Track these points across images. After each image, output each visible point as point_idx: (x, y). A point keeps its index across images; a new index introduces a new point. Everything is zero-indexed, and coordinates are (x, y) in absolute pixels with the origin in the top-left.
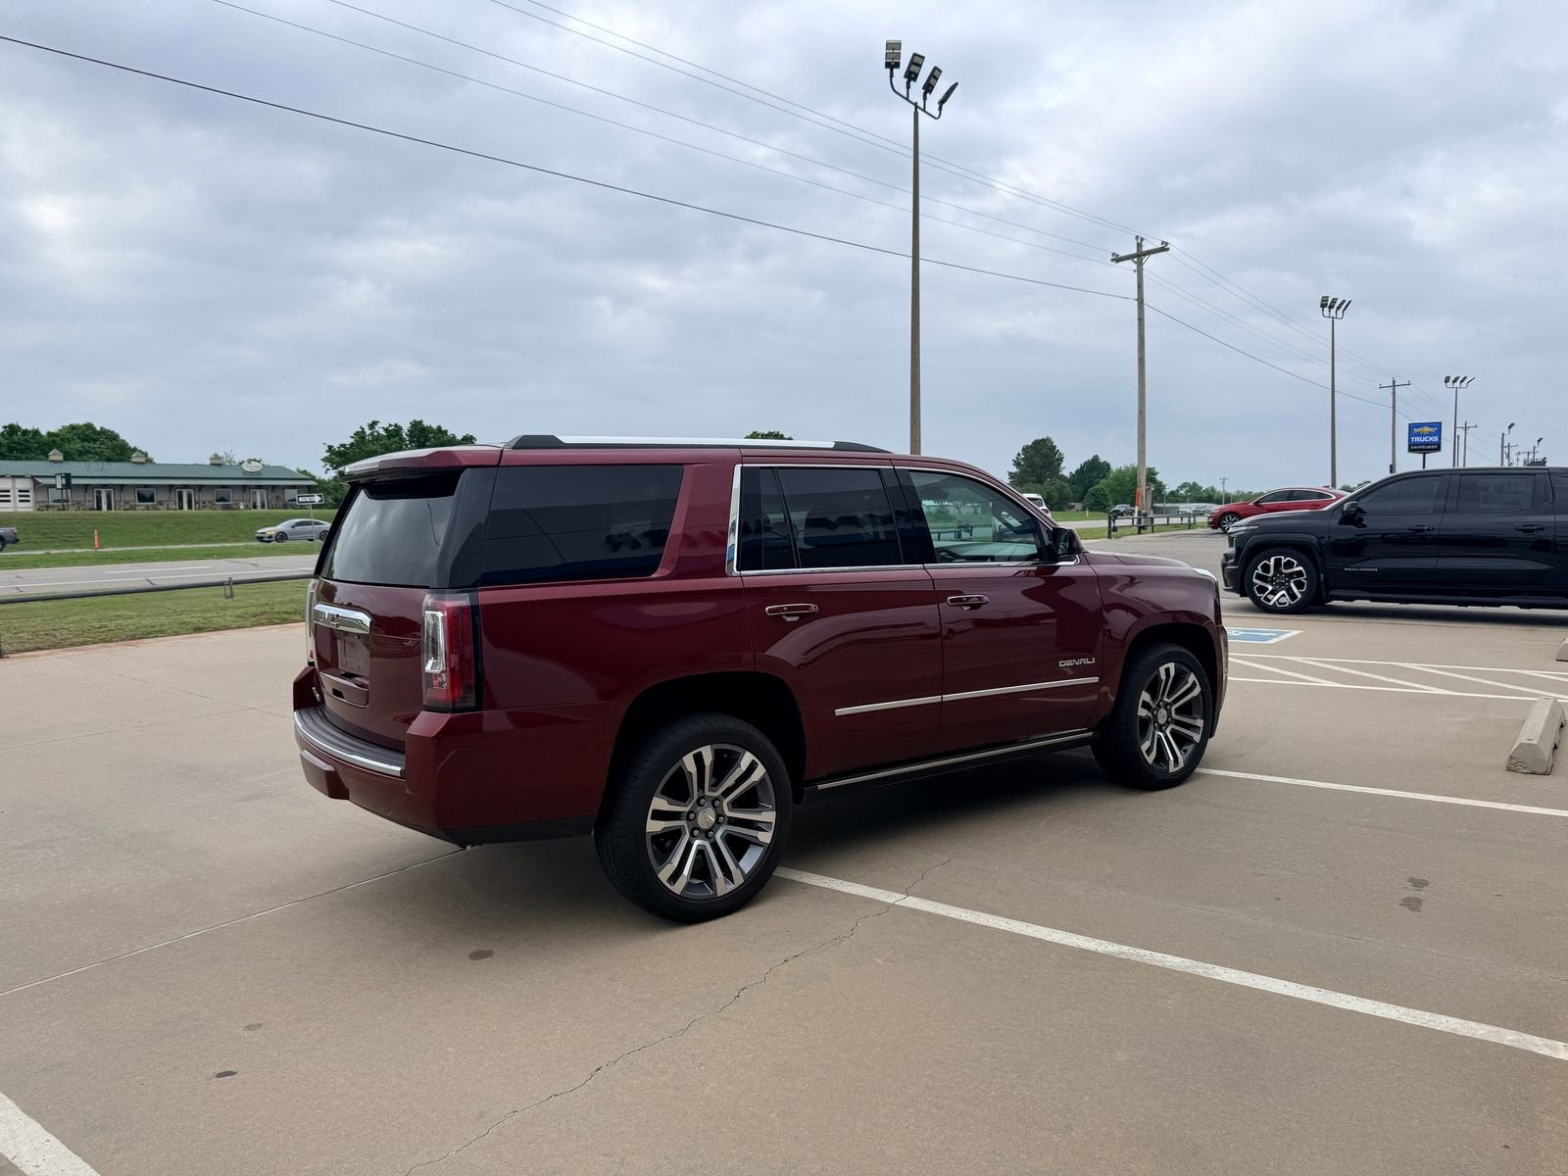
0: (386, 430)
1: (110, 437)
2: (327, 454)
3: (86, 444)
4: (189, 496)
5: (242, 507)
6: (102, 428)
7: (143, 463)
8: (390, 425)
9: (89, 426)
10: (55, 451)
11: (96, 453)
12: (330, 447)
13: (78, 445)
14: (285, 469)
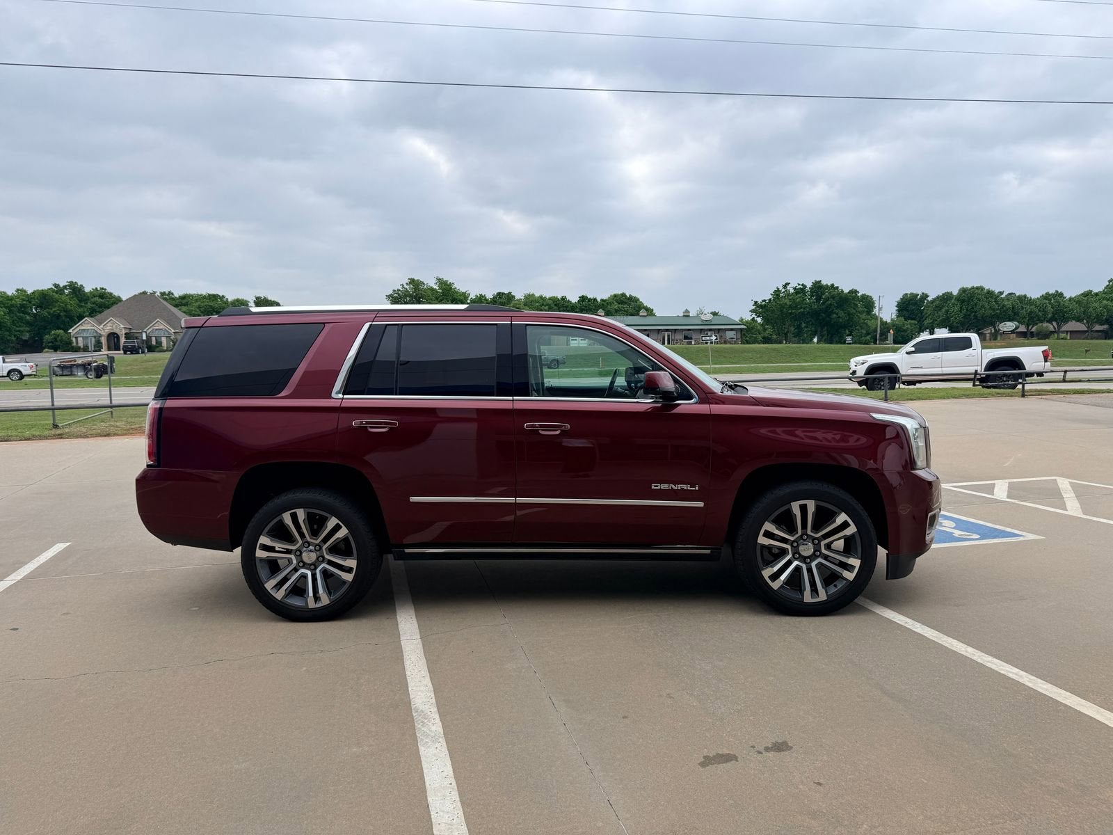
0: (795, 289)
1: (633, 300)
2: (754, 307)
3: (620, 305)
4: (669, 336)
5: (693, 343)
6: (630, 295)
7: (645, 316)
8: (799, 285)
9: (623, 295)
10: (601, 310)
11: (625, 311)
12: (756, 302)
13: (616, 306)
14: (728, 318)
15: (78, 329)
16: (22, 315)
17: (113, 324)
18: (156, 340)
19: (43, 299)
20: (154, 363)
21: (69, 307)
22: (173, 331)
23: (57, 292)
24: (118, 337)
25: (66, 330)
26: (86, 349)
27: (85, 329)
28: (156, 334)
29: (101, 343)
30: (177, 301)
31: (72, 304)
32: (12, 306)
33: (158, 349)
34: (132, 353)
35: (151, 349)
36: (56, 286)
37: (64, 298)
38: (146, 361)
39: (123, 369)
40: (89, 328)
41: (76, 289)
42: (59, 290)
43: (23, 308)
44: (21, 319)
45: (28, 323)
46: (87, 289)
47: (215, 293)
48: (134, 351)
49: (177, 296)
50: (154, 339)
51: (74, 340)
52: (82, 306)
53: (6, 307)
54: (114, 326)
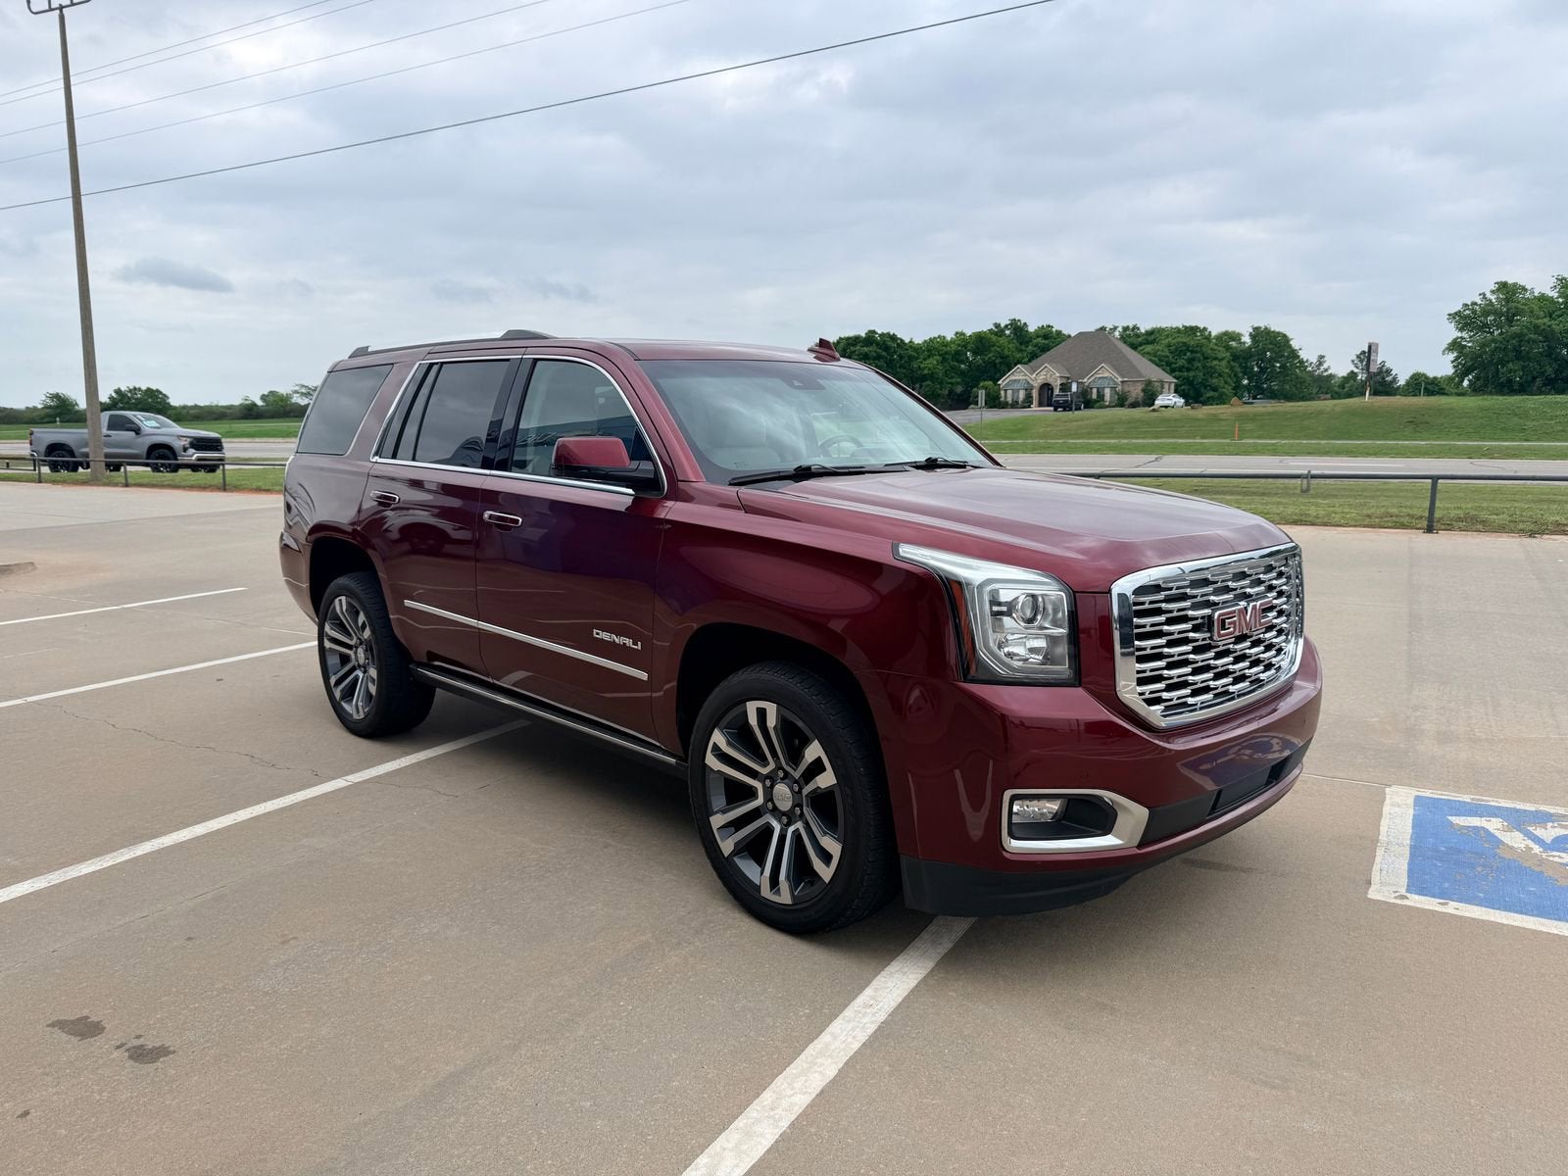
15: (1008, 380)
16: (955, 363)
17: (1048, 372)
18: (1098, 392)
19: (981, 342)
20: (1080, 423)
21: (1006, 352)
22: (1120, 379)
23: (996, 334)
24: (1052, 389)
25: (995, 381)
26: (1015, 405)
27: (1019, 378)
28: (1099, 384)
29: (1032, 397)
30: (1143, 338)
31: (1009, 347)
32: (946, 353)
33: (1098, 405)
34: (1064, 410)
35: (1089, 404)
36: (997, 326)
37: (1002, 340)
38: (1071, 421)
39: (1041, 430)
40: (1020, 378)
41: (1018, 328)
42: (998, 331)
43: (958, 356)
44: (953, 368)
45: (962, 373)
46: (1031, 329)
47: (1194, 325)
48: (1066, 407)
49: (1143, 331)
50: (1095, 391)
51: (1002, 393)
52: (1021, 351)
53: (941, 355)
54: (1048, 376)
